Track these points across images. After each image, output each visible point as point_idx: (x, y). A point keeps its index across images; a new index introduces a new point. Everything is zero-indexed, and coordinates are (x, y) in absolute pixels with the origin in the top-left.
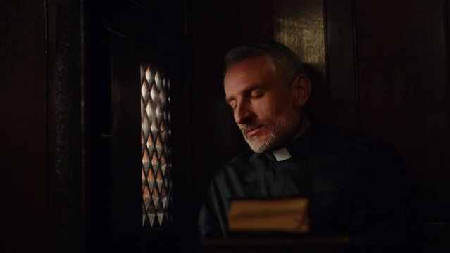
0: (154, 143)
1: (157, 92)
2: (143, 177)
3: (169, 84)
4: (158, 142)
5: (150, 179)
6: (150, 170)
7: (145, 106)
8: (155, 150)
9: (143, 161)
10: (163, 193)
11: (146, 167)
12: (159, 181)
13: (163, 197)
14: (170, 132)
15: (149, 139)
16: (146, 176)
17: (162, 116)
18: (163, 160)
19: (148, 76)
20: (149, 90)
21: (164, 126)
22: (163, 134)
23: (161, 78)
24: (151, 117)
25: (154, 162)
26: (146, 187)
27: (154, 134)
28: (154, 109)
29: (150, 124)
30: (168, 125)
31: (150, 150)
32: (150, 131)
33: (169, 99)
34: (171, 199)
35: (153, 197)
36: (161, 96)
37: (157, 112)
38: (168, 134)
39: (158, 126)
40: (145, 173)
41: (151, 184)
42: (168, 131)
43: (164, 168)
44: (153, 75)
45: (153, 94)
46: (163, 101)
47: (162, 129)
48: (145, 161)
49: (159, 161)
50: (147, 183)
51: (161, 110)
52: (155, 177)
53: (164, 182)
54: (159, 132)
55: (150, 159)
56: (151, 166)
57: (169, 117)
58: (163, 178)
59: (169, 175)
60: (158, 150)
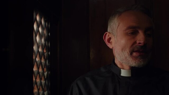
0: (41, 59)
1: (43, 29)
2: (34, 79)
3: (49, 25)
4: (43, 58)
5: (38, 80)
6: (38, 75)
7: (36, 36)
8: (41, 63)
9: (34, 69)
10: (45, 89)
11: (36, 73)
12: (43, 82)
13: (45, 91)
14: (49, 53)
15: (38, 56)
16: (36, 79)
17: (45, 44)
18: (45, 69)
19: (38, 18)
20: (38, 27)
21: (46, 50)
22: (46, 54)
23: (45, 21)
24: (39, 43)
25: (41, 70)
26: (36, 86)
27: (40, 54)
28: (41, 38)
29: (38, 47)
30: (48, 49)
31: (38, 63)
32: (38, 51)
33: (49, 34)
34: (50, 92)
35: (40, 91)
36: (45, 32)
37: (43, 40)
38: (48, 54)
39: (43, 49)
40: (35, 77)
41: (38, 84)
42: (48, 52)
43: (46, 74)
44: (41, 18)
45: (40, 30)
46: (46, 34)
47: (45, 51)
48: (35, 69)
49: (43, 69)
50: (36, 83)
51: (45, 40)
52: (41, 79)
53: (45, 82)
54: (43, 53)
55: (38, 68)
56: (38, 73)
57: (49, 45)
58: (45, 80)
59: (48, 78)
60: (43, 63)
